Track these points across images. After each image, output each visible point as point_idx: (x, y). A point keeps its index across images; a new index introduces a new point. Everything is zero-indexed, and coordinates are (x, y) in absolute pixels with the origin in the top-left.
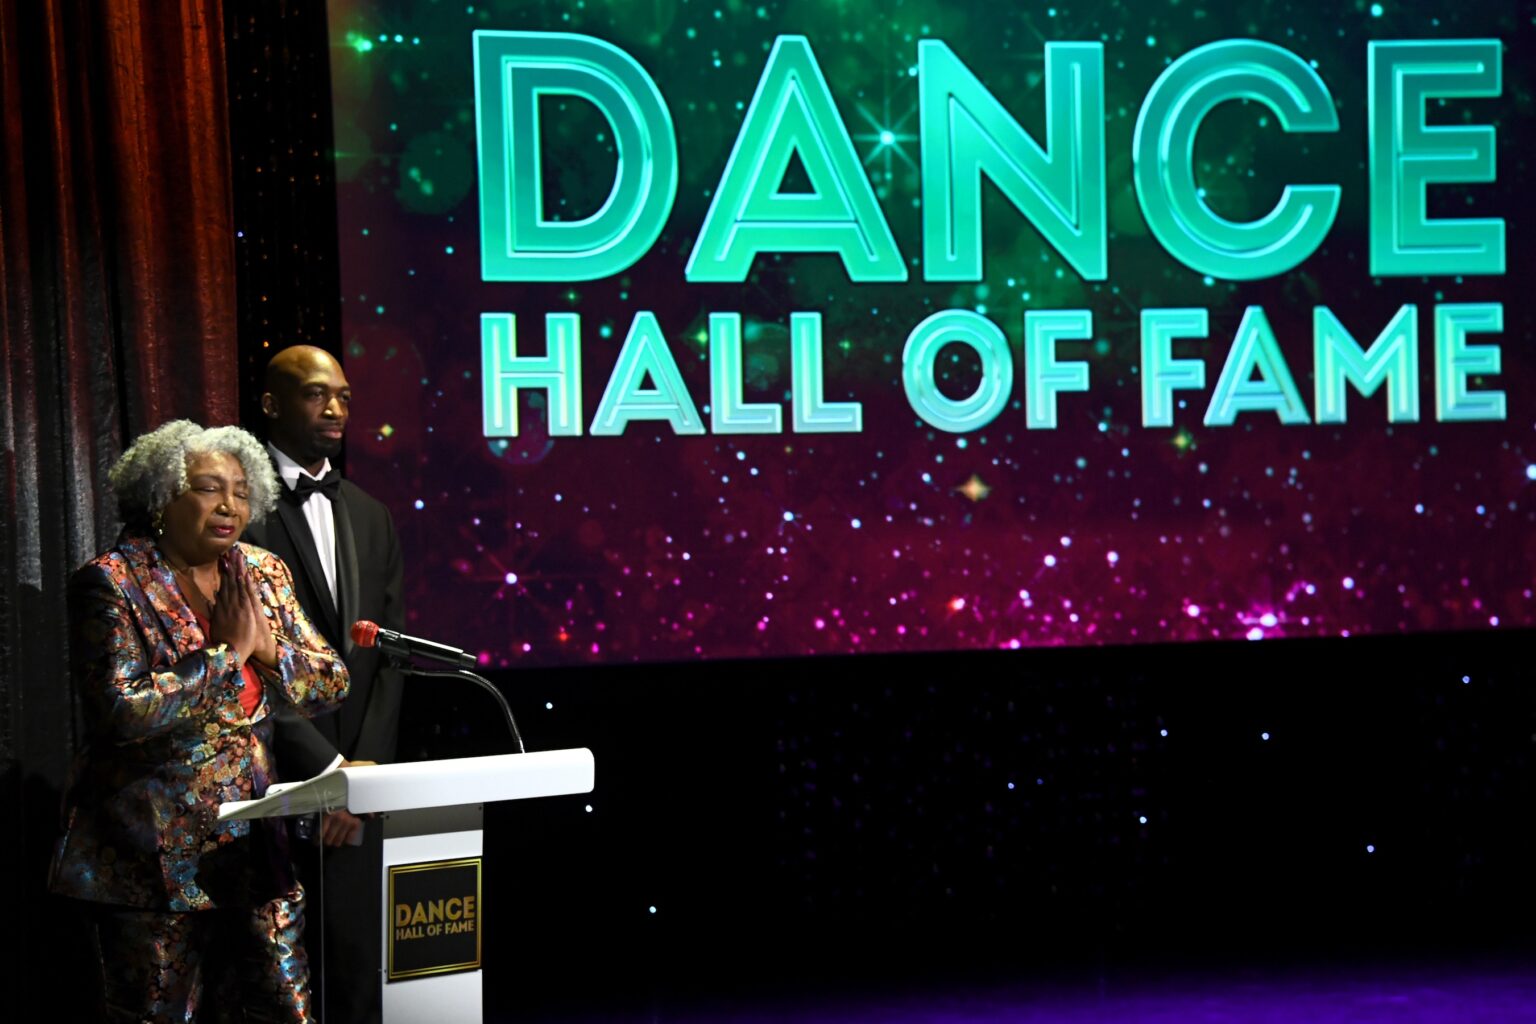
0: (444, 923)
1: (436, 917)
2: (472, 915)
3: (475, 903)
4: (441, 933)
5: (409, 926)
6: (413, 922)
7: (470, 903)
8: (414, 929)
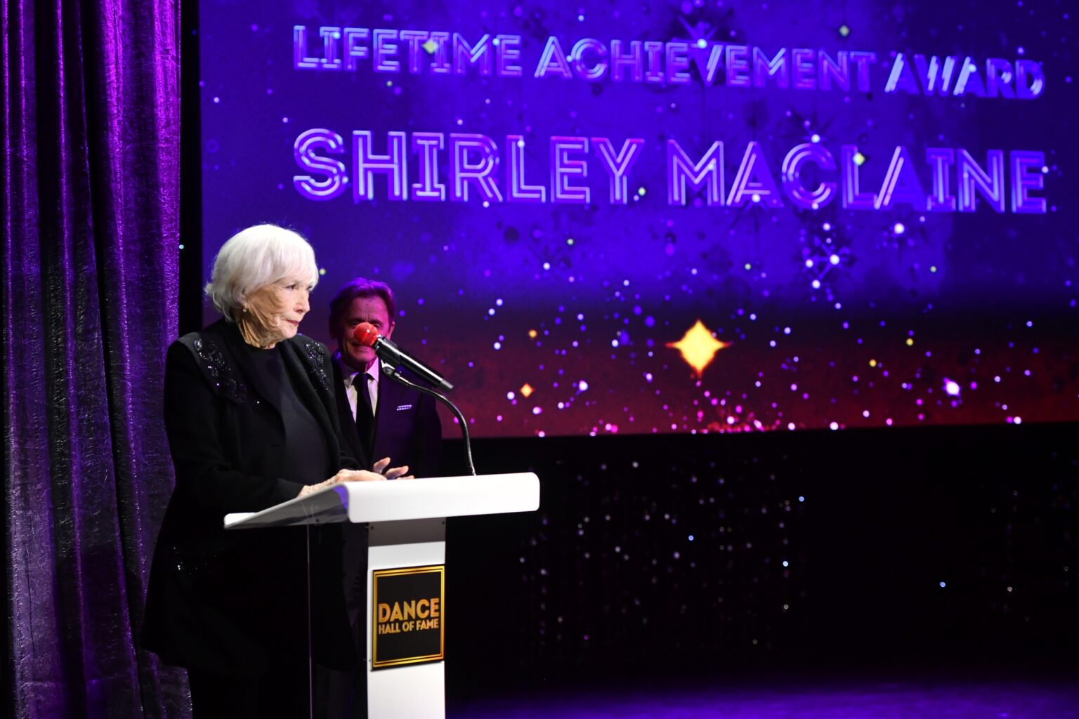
0: (415, 620)
1: (409, 616)
2: (437, 614)
3: (439, 604)
4: (413, 629)
5: (389, 622)
6: (392, 620)
7: (436, 604)
8: (393, 625)
